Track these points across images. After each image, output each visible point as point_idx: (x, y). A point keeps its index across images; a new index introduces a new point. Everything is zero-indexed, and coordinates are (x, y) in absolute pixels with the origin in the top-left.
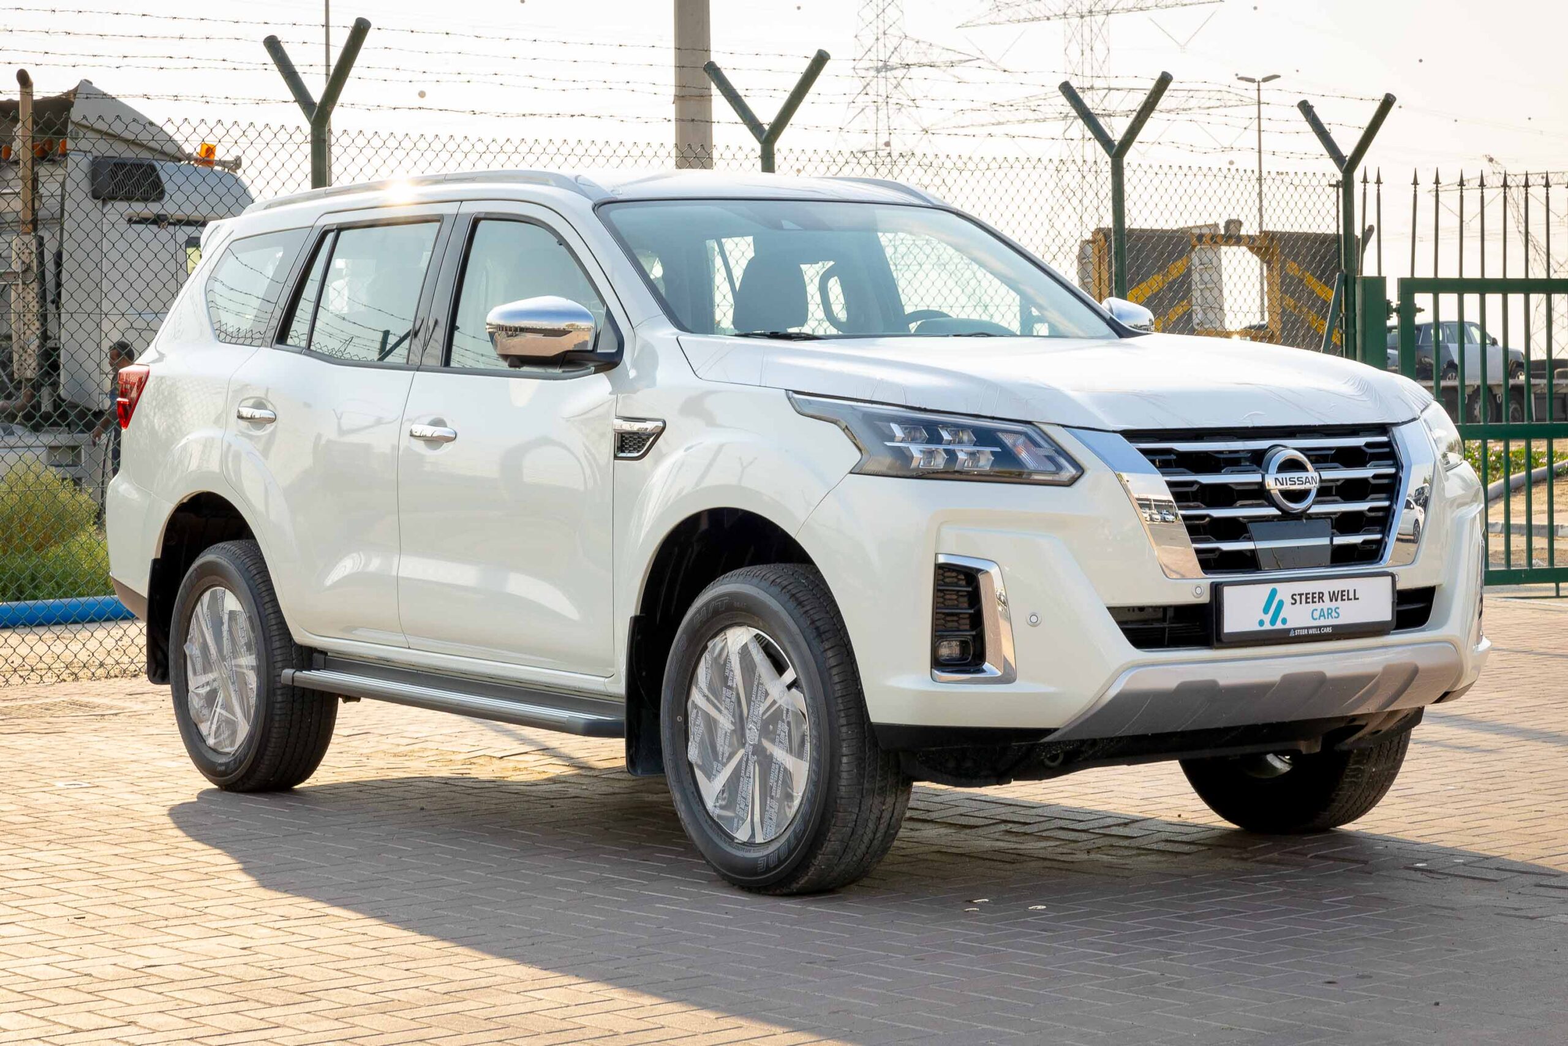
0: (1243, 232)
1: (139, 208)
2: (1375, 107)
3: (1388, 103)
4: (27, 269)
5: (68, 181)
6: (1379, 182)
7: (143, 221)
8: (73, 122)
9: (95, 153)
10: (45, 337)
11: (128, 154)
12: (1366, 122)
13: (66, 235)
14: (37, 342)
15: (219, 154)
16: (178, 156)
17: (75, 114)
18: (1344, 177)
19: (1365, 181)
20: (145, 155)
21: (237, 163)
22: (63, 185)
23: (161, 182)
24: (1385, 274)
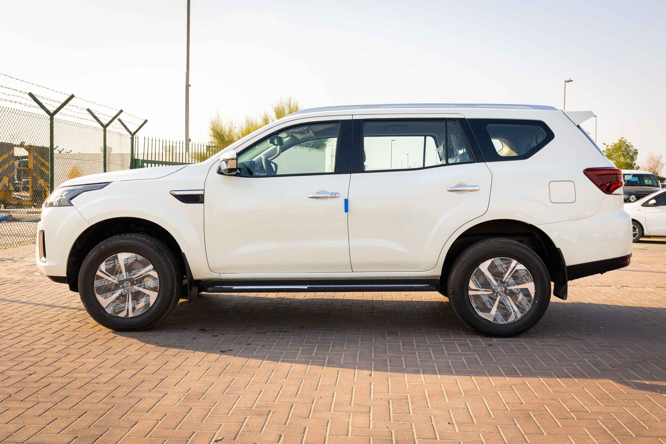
0: (25, 144)
2: (143, 121)
3: (146, 121)
6: (138, 138)
12: (140, 125)
19: (136, 138)
24: (139, 158)
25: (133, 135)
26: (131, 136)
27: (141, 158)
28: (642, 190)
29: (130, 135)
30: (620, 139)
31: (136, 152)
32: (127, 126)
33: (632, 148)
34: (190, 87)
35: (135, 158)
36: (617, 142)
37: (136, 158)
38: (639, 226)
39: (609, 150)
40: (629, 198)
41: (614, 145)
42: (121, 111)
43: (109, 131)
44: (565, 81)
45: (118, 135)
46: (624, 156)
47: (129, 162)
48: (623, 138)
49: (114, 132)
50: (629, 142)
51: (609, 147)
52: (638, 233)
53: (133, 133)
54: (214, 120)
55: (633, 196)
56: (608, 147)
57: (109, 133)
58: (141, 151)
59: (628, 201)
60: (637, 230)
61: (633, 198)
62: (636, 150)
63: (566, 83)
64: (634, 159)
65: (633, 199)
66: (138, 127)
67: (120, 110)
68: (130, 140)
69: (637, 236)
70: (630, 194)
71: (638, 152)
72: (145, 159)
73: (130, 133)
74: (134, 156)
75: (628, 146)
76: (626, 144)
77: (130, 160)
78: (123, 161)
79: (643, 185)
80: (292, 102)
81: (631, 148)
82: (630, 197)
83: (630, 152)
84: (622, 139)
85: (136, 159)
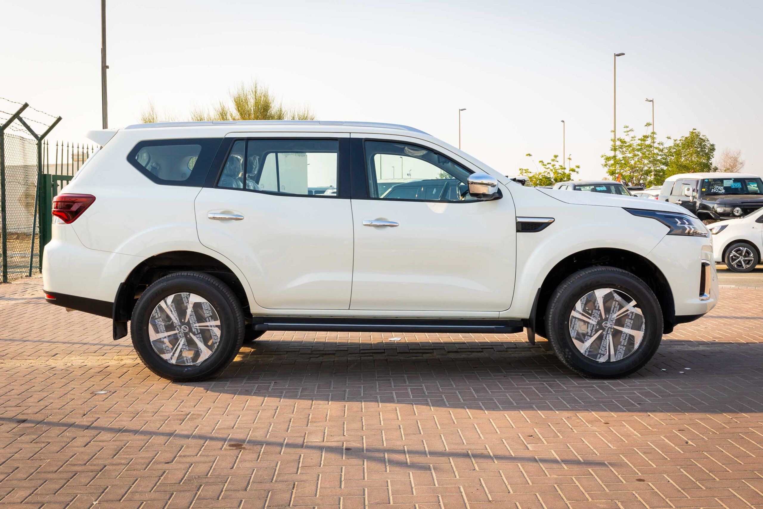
2: (55, 119)
3: (59, 119)
6: (47, 144)
12: (50, 125)
18: (39, 142)
19: (44, 144)
24: (49, 173)
25: (40, 139)
26: (37, 142)
27: (52, 172)
28: (749, 200)
29: (36, 140)
30: (691, 131)
31: (46, 163)
32: (31, 127)
33: (708, 142)
34: (107, 70)
35: (44, 173)
36: (688, 135)
37: (46, 173)
38: (753, 249)
39: (678, 145)
40: (733, 212)
41: (684, 139)
42: (26, 106)
43: (7, 135)
44: (615, 55)
45: (19, 140)
46: (698, 153)
47: (35, 179)
48: (695, 129)
49: (14, 136)
50: (704, 135)
51: (678, 142)
52: (753, 259)
53: (39, 136)
54: (147, 115)
55: (738, 209)
56: (676, 141)
57: (7, 137)
58: (52, 161)
59: (731, 215)
60: (752, 255)
61: (738, 211)
62: (713, 145)
63: (616, 57)
64: (711, 157)
65: (738, 213)
66: (47, 128)
67: (24, 103)
68: (36, 147)
69: (752, 263)
70: (734, 206)
71: (715, 147)
72: (59, 173)
73: (36, 136)
74: (42, 171)
75: (702, 139)
76: (700, 137)
77: (37, 177)
78: (26, 177)
79: (746, 192)
80: (259, 88)
81: (706, 143)
82: (734, 210)
83: (705, 148)
84: (694, 131)
85: (46, 175)
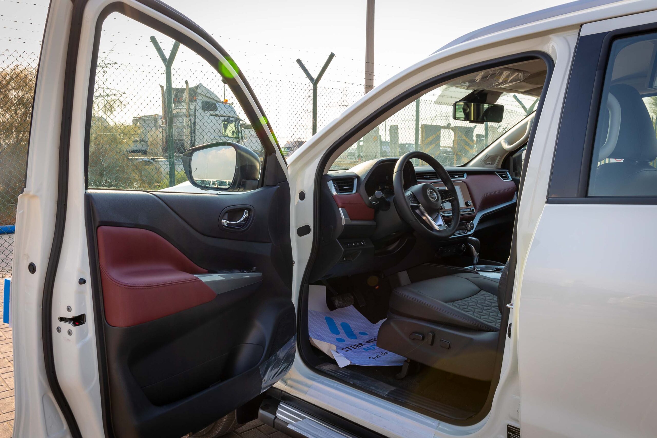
0: (451, 126)
1: (212, 112)
4: (188, 125)
5: (197, 106)
7: (213, 115)
8: (198, 93)
9: (203, 100)
10: (191, 140)
11: (208, 100)
13: (196, 117)
14: (190, 141)
15: (229, 102)
16: (219, 101)
17: (199, 91)
20: (213, 101)
21: (232, 104)
22: (195, 107)
23: (217, 107)
